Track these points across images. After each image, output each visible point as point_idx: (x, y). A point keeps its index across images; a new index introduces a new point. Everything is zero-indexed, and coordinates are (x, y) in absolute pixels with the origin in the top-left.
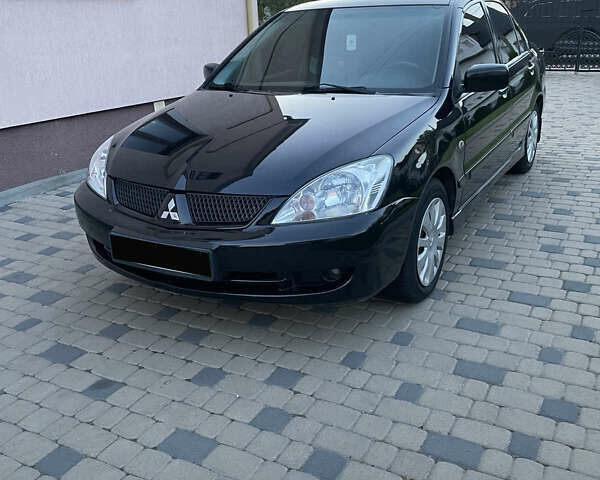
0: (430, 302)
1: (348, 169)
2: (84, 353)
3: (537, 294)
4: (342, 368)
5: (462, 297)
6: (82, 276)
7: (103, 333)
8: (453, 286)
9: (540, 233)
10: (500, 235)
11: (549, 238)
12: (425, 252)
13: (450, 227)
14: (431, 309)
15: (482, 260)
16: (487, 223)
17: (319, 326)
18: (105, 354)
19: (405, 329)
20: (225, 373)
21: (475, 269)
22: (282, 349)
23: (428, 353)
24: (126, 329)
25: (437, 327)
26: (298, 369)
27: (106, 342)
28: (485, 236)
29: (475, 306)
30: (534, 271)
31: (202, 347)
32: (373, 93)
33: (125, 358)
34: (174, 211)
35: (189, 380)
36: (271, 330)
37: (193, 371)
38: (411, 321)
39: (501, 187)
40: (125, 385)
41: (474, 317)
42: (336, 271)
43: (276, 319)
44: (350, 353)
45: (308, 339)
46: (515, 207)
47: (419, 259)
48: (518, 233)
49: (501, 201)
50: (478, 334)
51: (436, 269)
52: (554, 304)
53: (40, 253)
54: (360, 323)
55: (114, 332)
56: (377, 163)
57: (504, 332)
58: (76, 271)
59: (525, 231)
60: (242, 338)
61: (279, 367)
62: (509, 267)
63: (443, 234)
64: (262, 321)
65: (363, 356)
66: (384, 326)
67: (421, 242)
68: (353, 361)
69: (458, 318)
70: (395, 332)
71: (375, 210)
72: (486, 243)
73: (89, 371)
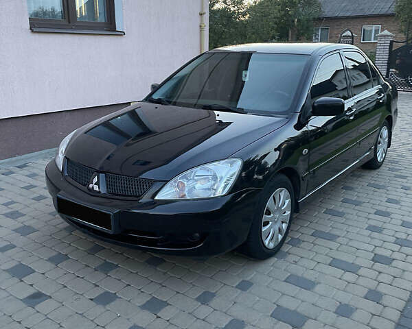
0: (273, 260)
1: (210, 166)
2: (34, 271)
3: (351, 262)
4: (195, 303)
5: (297, 259)
6: (53, 217)
7: (50, 260)
8: (294, 250)
9: (370, 216)
10: (341, 215)
11: (376, 221)
12: (269, 225)
13: (295, 208)
14: (272, 266)
15: (321, 232)
16: (335, 205)
17: (191, 270)
18: (46, 275)
19: (248, 279)
20: (117, 297)
21: (315, 238)
22: (160, 284)
23: (258, 298)
24: (66, 257)
25: (272, 279)
26: (165, 300)
27: (50, 265)
28: (330, 214)
29: (303, 267)
30: (356, 244)
31: (110, 276)
32: (246, 113)
33: (57, 278)
34: (97, 184)
35: (91, 300)
36: (158, 269)
37: (97, 293)
38: (255, 273)
39: (355, 178)
40: (51, 298)
41: (300, 275)
42: (197, 235)
43: (165, 261)
44: (205, 292)
45: (180, 278)
46: (360, 195)
47: (263, 230)
48: (355, 214)
49: (352, 189)
50: (299, 288)
51: (280, 237)
52: (361, 272)
53: (33, 199)
54: (220, 271)
55: (57, 260)
56: (232, 164)
57: (318, 288)
58: (50, 214)
59: (360, 214)
60: (137, 273)
61: (154, 297)
62: (338, 240)
63: (288, 213)
64: (154, 262)
65: (213, 295)
66: (235, 274)
67: (265, 218)
68: (205, 299)
69: (289, 274)
70: (241, 280)
71: (225, 195)
72: (329, 219)
73: (32, 285)
